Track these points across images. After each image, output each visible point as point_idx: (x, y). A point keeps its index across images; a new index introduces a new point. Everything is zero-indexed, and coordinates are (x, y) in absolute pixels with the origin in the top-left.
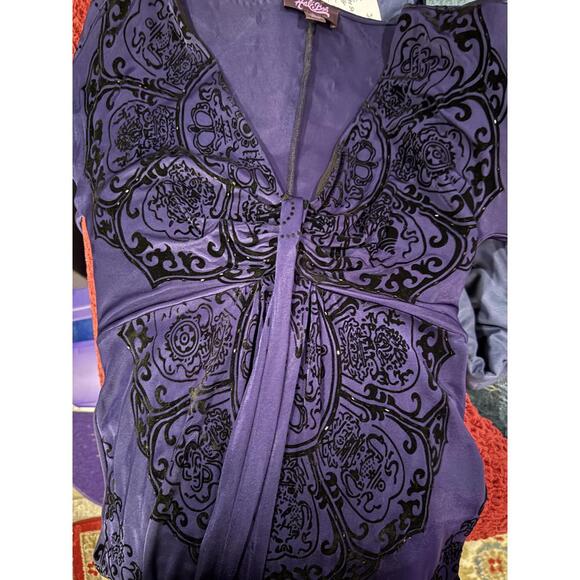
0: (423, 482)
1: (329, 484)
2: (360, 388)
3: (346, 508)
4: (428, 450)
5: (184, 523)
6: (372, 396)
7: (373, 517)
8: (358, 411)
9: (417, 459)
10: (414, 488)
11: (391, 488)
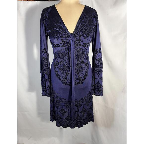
0: (87, 70)
1: (78, 72)
2: (81, 60)
3: (80, 74)
4: (87, 67)
5: (61, 78)
6: (82, 61)
7: (82, 75)
8: (81, 63)
9: (86, 68)
10: (86, 71)
11: (84, 71)
